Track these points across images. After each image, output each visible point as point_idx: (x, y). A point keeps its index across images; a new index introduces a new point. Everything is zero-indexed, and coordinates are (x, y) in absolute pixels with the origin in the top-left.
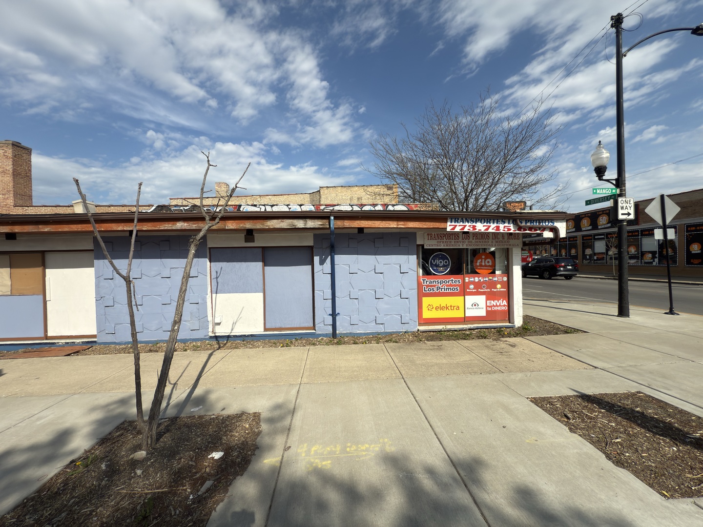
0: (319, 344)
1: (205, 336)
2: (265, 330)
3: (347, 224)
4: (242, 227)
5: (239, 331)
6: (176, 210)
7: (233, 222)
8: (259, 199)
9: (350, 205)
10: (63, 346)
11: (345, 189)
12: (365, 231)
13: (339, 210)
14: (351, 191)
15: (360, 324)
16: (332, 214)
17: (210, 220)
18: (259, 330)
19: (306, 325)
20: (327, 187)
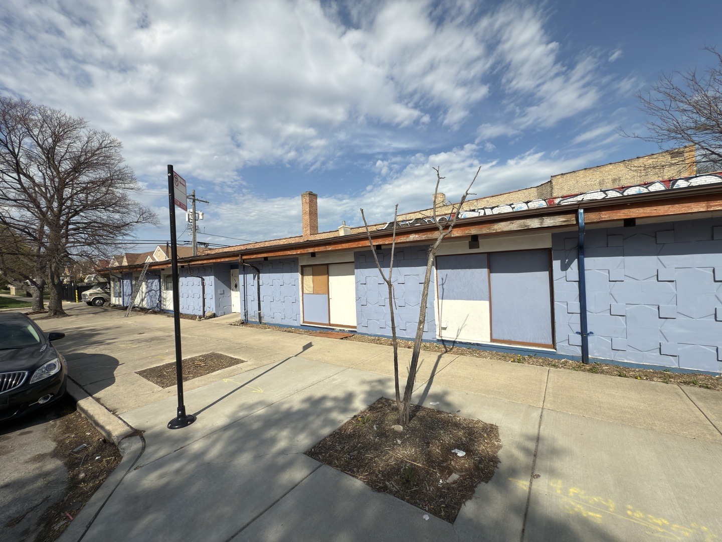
0: (562, 367)
1: (433, 338)
2: (492, 340)
3: (605, 216)
4: (467, 233)
5: (463, 338)
6: (403, 225)
7: (458, 230)
8: (476, 203)
9: (601, 191)
10: (338, 332)
11: (591, 171)
12: (638, 222)
13: (591, 200)
14: (600, 172)
15: (629, 350)
16: (581, 206)
17: (443, 229)
18: (485, 339)
19: (543, 342)
20: (562, 174)
